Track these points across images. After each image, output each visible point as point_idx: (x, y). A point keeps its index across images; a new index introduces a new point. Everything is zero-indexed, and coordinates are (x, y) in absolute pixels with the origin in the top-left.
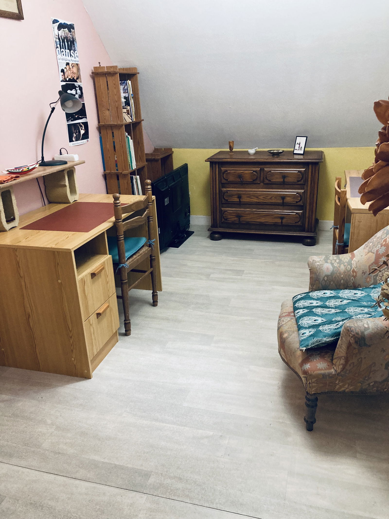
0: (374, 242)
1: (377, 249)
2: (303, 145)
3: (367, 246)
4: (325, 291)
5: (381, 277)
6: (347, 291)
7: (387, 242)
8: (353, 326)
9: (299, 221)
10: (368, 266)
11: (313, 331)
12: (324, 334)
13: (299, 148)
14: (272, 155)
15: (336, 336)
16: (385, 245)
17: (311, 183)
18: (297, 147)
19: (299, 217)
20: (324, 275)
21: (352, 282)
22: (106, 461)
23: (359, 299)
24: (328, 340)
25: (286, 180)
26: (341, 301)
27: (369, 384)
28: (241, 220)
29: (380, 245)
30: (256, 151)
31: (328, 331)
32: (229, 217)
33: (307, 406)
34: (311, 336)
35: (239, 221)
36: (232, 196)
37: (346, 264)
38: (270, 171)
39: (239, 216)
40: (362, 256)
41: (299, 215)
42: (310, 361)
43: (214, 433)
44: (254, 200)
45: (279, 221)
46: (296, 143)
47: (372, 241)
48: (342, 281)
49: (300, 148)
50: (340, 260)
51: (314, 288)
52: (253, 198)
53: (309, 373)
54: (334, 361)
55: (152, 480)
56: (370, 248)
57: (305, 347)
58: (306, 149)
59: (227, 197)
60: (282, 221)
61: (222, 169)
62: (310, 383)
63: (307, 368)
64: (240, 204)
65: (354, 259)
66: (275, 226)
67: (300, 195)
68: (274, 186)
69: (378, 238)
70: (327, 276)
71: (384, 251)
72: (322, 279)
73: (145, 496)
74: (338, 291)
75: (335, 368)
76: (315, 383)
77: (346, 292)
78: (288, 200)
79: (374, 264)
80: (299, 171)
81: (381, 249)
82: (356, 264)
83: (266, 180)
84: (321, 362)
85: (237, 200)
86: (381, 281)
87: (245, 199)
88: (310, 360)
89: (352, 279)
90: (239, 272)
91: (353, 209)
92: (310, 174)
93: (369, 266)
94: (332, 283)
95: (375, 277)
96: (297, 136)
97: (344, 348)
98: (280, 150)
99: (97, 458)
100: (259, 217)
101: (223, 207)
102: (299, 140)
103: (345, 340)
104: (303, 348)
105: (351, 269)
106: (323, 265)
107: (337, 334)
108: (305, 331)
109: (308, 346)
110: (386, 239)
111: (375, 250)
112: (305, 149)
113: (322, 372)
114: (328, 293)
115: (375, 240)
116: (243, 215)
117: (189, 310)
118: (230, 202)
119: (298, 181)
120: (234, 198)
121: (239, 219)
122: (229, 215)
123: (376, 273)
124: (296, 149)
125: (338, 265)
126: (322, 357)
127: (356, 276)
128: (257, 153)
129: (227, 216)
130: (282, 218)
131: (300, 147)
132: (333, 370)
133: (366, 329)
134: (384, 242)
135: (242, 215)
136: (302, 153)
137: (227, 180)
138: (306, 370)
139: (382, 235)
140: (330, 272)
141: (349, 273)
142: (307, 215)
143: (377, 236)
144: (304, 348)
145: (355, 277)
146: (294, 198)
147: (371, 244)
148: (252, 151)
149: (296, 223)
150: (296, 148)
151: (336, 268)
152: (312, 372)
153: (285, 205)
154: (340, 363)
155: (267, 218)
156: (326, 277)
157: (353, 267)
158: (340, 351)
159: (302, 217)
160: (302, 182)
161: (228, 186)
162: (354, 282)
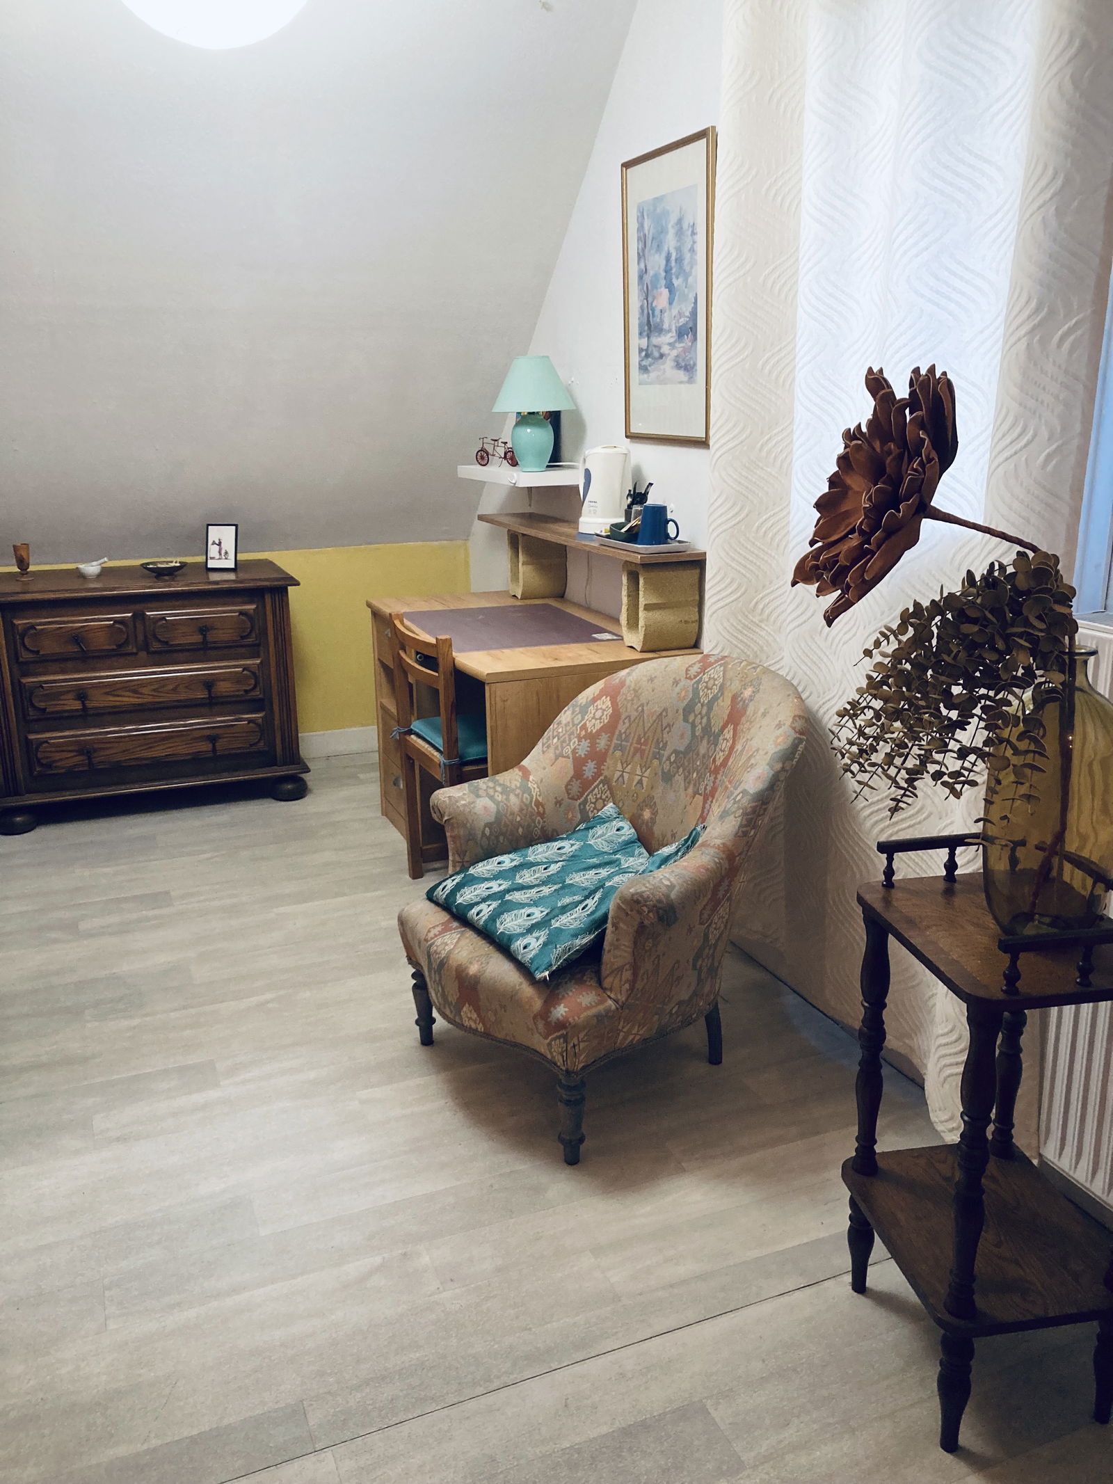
0: (561, 734)
1: (573, 747)
2: (229, 545)
3: (548, 747)
4: (500, 858)
5: (594, 803)
6: (541, 848)
7: (589, 730)
8: (644, 889)
9: (258, 742)
10: (563, 786)
11: (543, 935)
12: (572, 932)
13: (220, 554)
14: (155, 574)
15: (596, 929)
16: (585, 737)
17: (276, 640)
18: (213, 551)
19: (257, 730)
20: (483, 824)
21: (540, 827)
22: (155, 1442)
23: (572, 856)
24: (585, 941)
25: (211, 637)
26: (545, 869)
27: (670, 1013)
28: (95, 760)
29: (576, 739)
30: (103, 568)
31: (576, 925)
32: (57, 758)
33: (568, 1105)
34: (545, 944)
35: (90, 764)
36: (57, 695)
37: (518, 791)
38: (164, 618)
39: (86, 750)
40: (544, 769)
41: (258, 725)
42: (561, 999)
43: (384, 1258)
44: (125, 699)
45: (205, 747)
46: (210, 542)
47: (555, 734)
48: (520, 830)
49: (223, 554)
50: (504, 786)
51: (467, 859)
52: (123, 693)
53: (570, 1024)
54: (607, 983)
55: (314, 1418)
56: (556, 748)
57: (546, 969)
58: (241, 557)
59: (40, 701)
60: (214, 745)
61: (17, 622)
62: (574, 1046)
63: (562, 1015)
64: (86, 716)
65: (531, 778)
66: (196, 763)
67: (254, 673)
68: (181, 656)
69: (566, 725)
70: (489, 825)
71: (589, 749)
72: (479, 836)
73: (328, 1454)
74: (523, 852)
75: (612, 996)
76: (584, 1041)
77: (540, 850)
78: (223, 688)
79: (574, 779)
80: (241, 613)
81: (580, 747)
82: (538, 787)
83: (154, 643)
84: (584, 993)
85: (77, 705)
86: (595, 811)
87: (98, 701)
88: (560, 997)
89: (539, 823)
90: (159, 899)
91: (488, 674)
92: (270, 617)
93: (566, 786)
94: (501, 838)
95: (582, 807)
96: (208, 525)
97: (626, 944)
98: (172, 562)
99: (122, 1451)
100: (148, 744)
101: (30, 732)
102: (214, 533)
103: (625, 928)
104: (543, 975)
105: (531, 801)
106: (473, 802)
107: (599, 924)
108: (525, 941)
109: (551, 965)
110: (585, 723)
111: (568, 750)
112: (238, 555)
113: (594, 1011)
114: (508, 861)
115: (560, 730)
116: (102, 746)
117: (89, 1025)
118: (53, 713)
119: (243, 638)
120: (65, 700)
121: (89, 758)
122: (57, 752)
123: (583, 798)
124: (212, 558)
125: (505, 797)
126: (580, 982)
127: (544, 812)
128: (105, 572)
129: (49, 755)
130: (213, 739)
131: (223, 552)
132: (610, 1002)
133: (671, 887)
134: (581, 730)
135: (96, 746)
136: (233, 566)
137: (38, 652)
138: (561, 1018)
139: (573, 719)
140: (493, 815)
141: (530, 809)
142: (277, 722)
143: (564, 722)
144: (547, 973)
145: (542, 815)
146: (238, 682)
147: (555, 740)
148: (92, 568)
149: (251, 745)
150: (211, 554)
151: (502, 804)
152: (576, 1018)
153: (216, 704)
154: (621, 980)
155: (171, 745)
156: (487, 829)
157: (534, 794)
158: (615, 957)
159: (264, 729)
160: (250, 640)
161: (41, 670)
162: (542, 827)
